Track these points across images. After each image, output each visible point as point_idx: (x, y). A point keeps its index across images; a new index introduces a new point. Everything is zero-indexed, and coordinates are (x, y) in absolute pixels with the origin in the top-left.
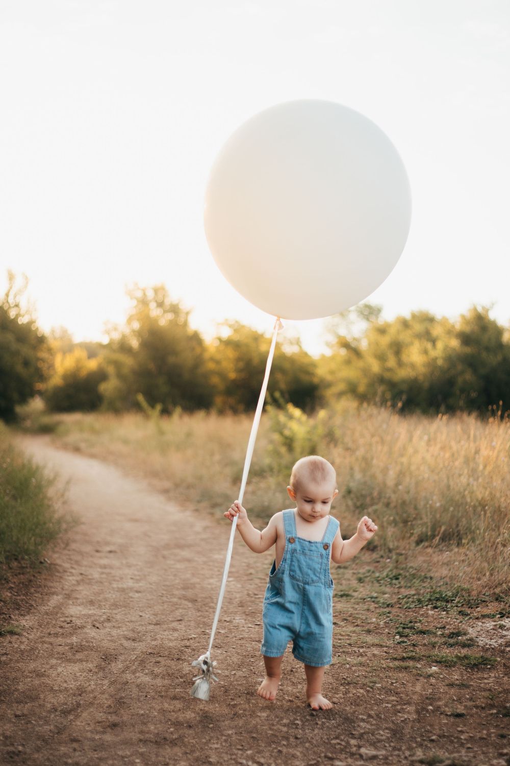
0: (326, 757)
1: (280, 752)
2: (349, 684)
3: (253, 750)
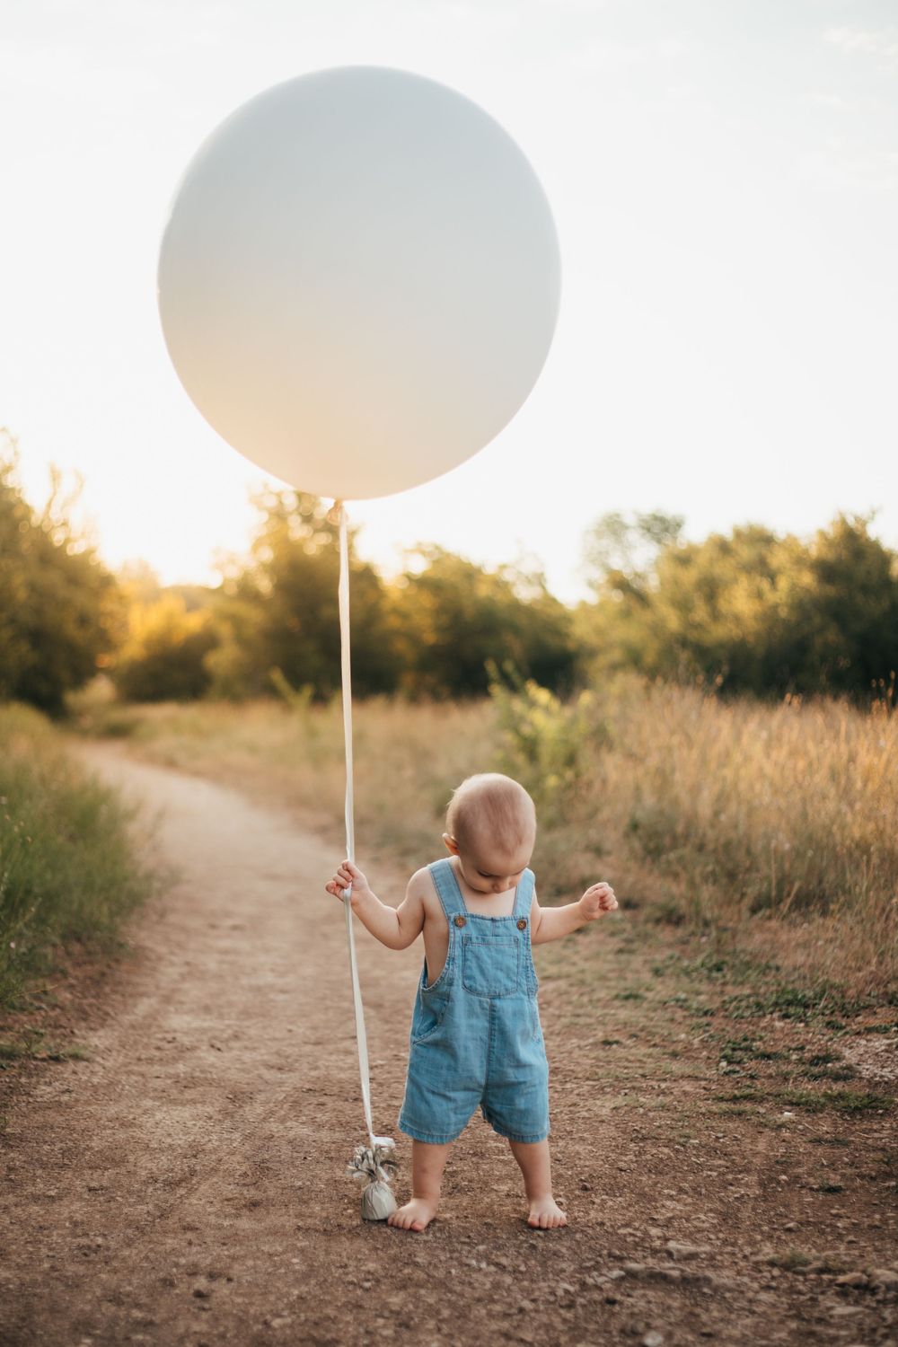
0: (610, 1255)
2: (644, 1139)
3: (487, 1245)
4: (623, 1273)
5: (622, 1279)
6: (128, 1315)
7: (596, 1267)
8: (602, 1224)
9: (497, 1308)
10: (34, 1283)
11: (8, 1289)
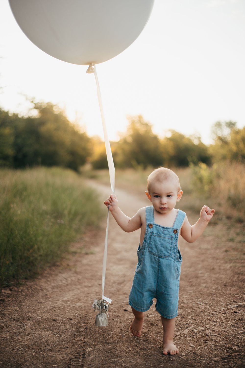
0: (234, 301)
1: (213, 299)
2: (239, 274)
3: (202, 298)
4: (237, 305)
5: (237, 307)
6: (112, 314)
7: (230, 304)
8: (231, 294)
9: (206, 313)
10: (88, 307)
11: (82, 308)
